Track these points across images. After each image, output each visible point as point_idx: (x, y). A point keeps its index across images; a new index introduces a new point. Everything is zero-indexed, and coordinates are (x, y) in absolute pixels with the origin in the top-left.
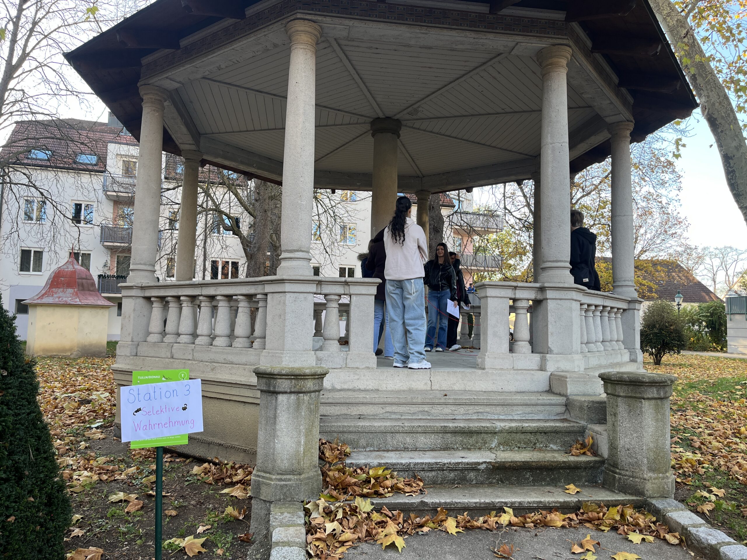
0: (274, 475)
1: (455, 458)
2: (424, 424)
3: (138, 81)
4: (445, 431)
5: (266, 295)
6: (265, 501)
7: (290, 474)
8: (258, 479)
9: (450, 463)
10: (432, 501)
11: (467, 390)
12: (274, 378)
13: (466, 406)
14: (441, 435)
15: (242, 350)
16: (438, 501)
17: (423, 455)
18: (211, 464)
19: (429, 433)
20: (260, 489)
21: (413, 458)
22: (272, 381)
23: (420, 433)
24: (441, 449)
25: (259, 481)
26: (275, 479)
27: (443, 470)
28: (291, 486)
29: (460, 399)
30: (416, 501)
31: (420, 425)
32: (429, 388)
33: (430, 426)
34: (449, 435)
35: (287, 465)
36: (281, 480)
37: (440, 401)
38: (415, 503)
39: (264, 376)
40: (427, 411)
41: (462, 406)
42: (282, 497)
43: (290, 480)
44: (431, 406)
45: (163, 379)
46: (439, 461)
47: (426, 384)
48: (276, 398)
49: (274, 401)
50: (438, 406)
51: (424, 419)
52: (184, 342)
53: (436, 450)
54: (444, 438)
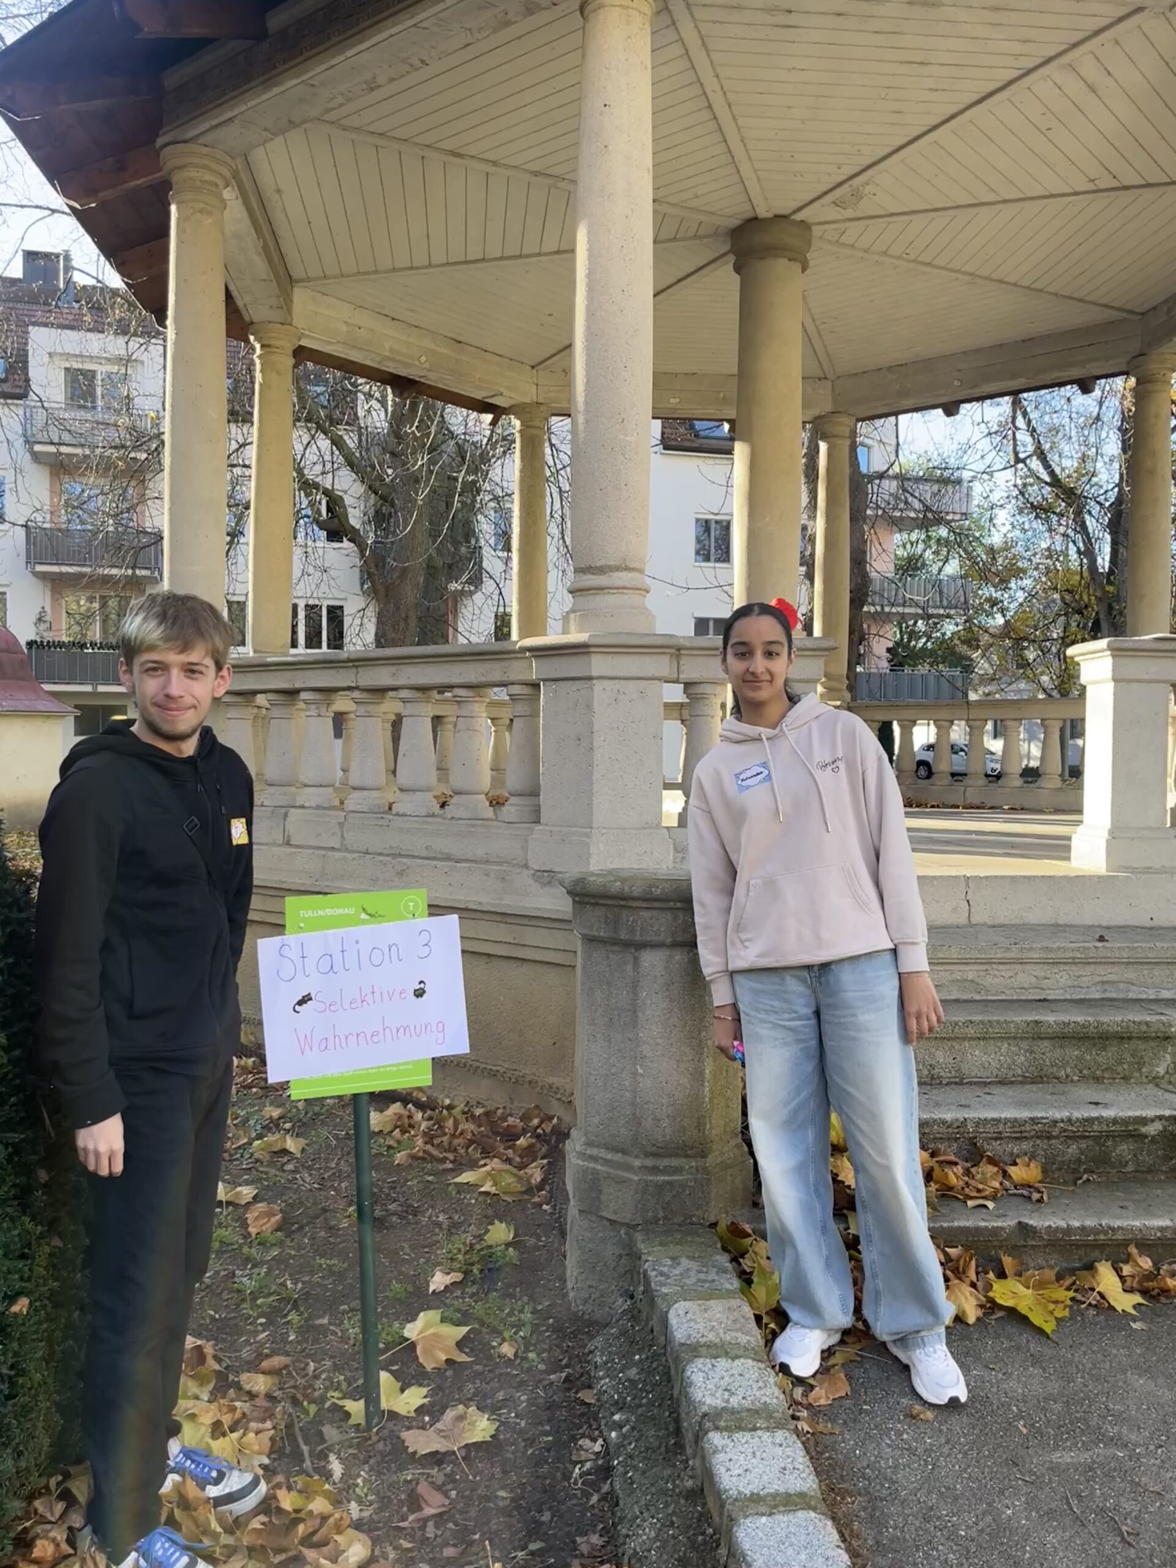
0: (636, 1157)
1: (1076, 1105)
2: (980, 1018)
3: (157, 136)
4: (1036, 1034)
5: (535, 686)
6: (612, 1222)
7: (676, 1155)
8: (592, 1165)
9: (1069, 1120)
10: (1047, 1224)
11: (1061, 922)
12: (630, 907)
13: (1073, 967)
14: (1024, 1045)
15: (473, 826)
16: (1063, 1224)
17: (989, 1097)
18: (410, 1106)
19: (994, 1038)
20: (600, 1192)
21: (967, 1106)
22: (624, 914)
23: (972, 1039)
24: (1025, 1081)
25: (595, 1172)
26: (640, 1168)
27: (1049, 1138)
28: (683, 1186)
29: (1059, 948)
30: (1005, 1224)
31: (974, 1019)
32: (963, 920)
33: (998, 1022)
34: (1046, 1043)
35: (668, 1131)
36: (655, 1170)
37: (1008, 955)
38: (1002, 1228)
39: (602, 901)
40: (972, 981)
41: (1062, 967)
42: (661, 1214)
43: (677, 1170)
44: (984, 967)
45: (364, 916)
46: (1040, 1115)
47: (955, 909)
48: (636, 959)
49: (629, 968)
50: (1001, 967)
51: (965, 1001)
52: (314, 805)
53: (1012, 1083)
54: (1032, 1052)
